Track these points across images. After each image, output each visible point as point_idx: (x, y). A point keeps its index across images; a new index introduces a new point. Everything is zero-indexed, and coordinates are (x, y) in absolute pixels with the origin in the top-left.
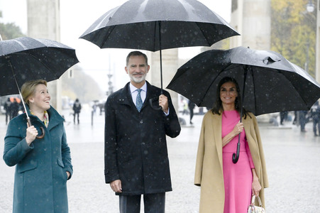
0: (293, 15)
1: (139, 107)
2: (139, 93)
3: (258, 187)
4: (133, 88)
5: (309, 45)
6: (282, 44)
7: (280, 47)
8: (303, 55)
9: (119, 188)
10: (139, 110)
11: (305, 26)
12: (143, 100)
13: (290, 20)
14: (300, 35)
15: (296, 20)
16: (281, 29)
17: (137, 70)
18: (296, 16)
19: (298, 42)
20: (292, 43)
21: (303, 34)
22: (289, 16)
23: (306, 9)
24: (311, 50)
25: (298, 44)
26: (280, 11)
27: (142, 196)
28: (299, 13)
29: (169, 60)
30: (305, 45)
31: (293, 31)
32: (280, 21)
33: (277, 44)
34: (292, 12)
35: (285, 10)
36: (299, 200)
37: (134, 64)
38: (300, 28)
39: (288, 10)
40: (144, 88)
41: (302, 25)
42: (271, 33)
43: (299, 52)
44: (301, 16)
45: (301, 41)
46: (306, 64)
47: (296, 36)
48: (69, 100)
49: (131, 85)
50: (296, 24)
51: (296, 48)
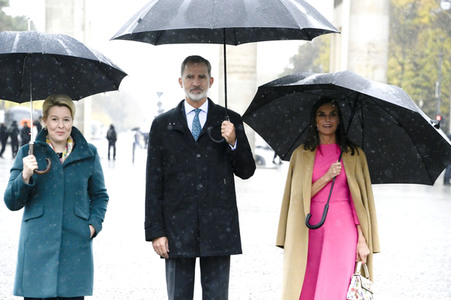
0: (421, 13)
1: (195, 134)
2: (197, 115)
3: (364, 250)
4: (188, 108)
5: (442, 57)
6: (404, 54)
7: (401, 59)
8: (434, 71)
9: (165, 250)
10: (196, 138)
11: (438, 30)
12: (203, 124)
13: (416, 21)
14: (430, 42)
15: (425, 20)
16: (404, 33)
17: (195, 83)
18: (425, 15)
19: (427, 51)
20: (418, 53)
21: (435, 40)
22: (414, 16)
23: (440, 5)
24: (444, 64)
25: (427, 55)
26: (402, 7)
27: (198, 260)
28: (430, 10)
29: (245, 72)
30: (437, 56)
31: (420, 36)
32: (402, 22)
33: (397, 54)
34: (420, 9)
35: (410, 6)
36: (422, 274)
37: (191, 73)
38: (430, 32)
39: (414, 6)
40: (205, 107)
41: (433, 28)
42: (390, 38)
43: (428, 67)
44: (432, 14)
45: (432, 50)
46: (437, 84)
47: (425, 44)
48: (102, 126)
49: (186, 104)
50: (425, 26)
51: (424, 60)
